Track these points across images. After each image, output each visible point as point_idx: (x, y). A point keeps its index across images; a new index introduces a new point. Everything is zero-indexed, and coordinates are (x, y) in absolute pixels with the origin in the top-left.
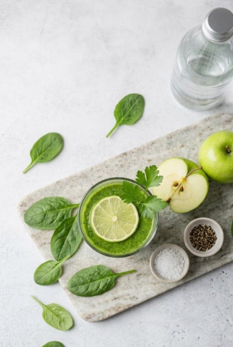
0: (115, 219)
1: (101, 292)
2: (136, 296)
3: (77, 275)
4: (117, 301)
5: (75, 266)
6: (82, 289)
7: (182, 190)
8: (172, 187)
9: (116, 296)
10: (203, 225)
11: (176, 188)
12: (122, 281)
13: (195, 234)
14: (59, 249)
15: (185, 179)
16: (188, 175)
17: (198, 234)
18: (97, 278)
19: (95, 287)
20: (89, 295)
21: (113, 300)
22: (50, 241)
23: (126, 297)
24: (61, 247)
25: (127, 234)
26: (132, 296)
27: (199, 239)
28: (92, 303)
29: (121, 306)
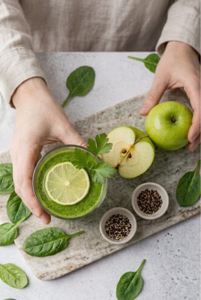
0: (67, 183)
1: (54, 253)
2: (87, 256)
3: (32, 237)
4: (69, 261)
5: (30, 228)
6: (36, 250)
7: (130, 156)
8: (121, 154)
9: (68, 257)
10: (149, 189)
11: (124, 155)
12: (74, 242)
13: (143, 198)
14: (15, 212)
15: (133, 147)
16: (135, 143)
17: (145, 198)
18: (51, 239)
19: (49, 248)
20: (42, 255)
21: (65, 260)
22: (6, 204)
23: (78, 257)
24: (17, 210)
25: (79, 197)
26: (83, 256)
27: (146, 203)
28: (45, 263)
29: (72, 266)
